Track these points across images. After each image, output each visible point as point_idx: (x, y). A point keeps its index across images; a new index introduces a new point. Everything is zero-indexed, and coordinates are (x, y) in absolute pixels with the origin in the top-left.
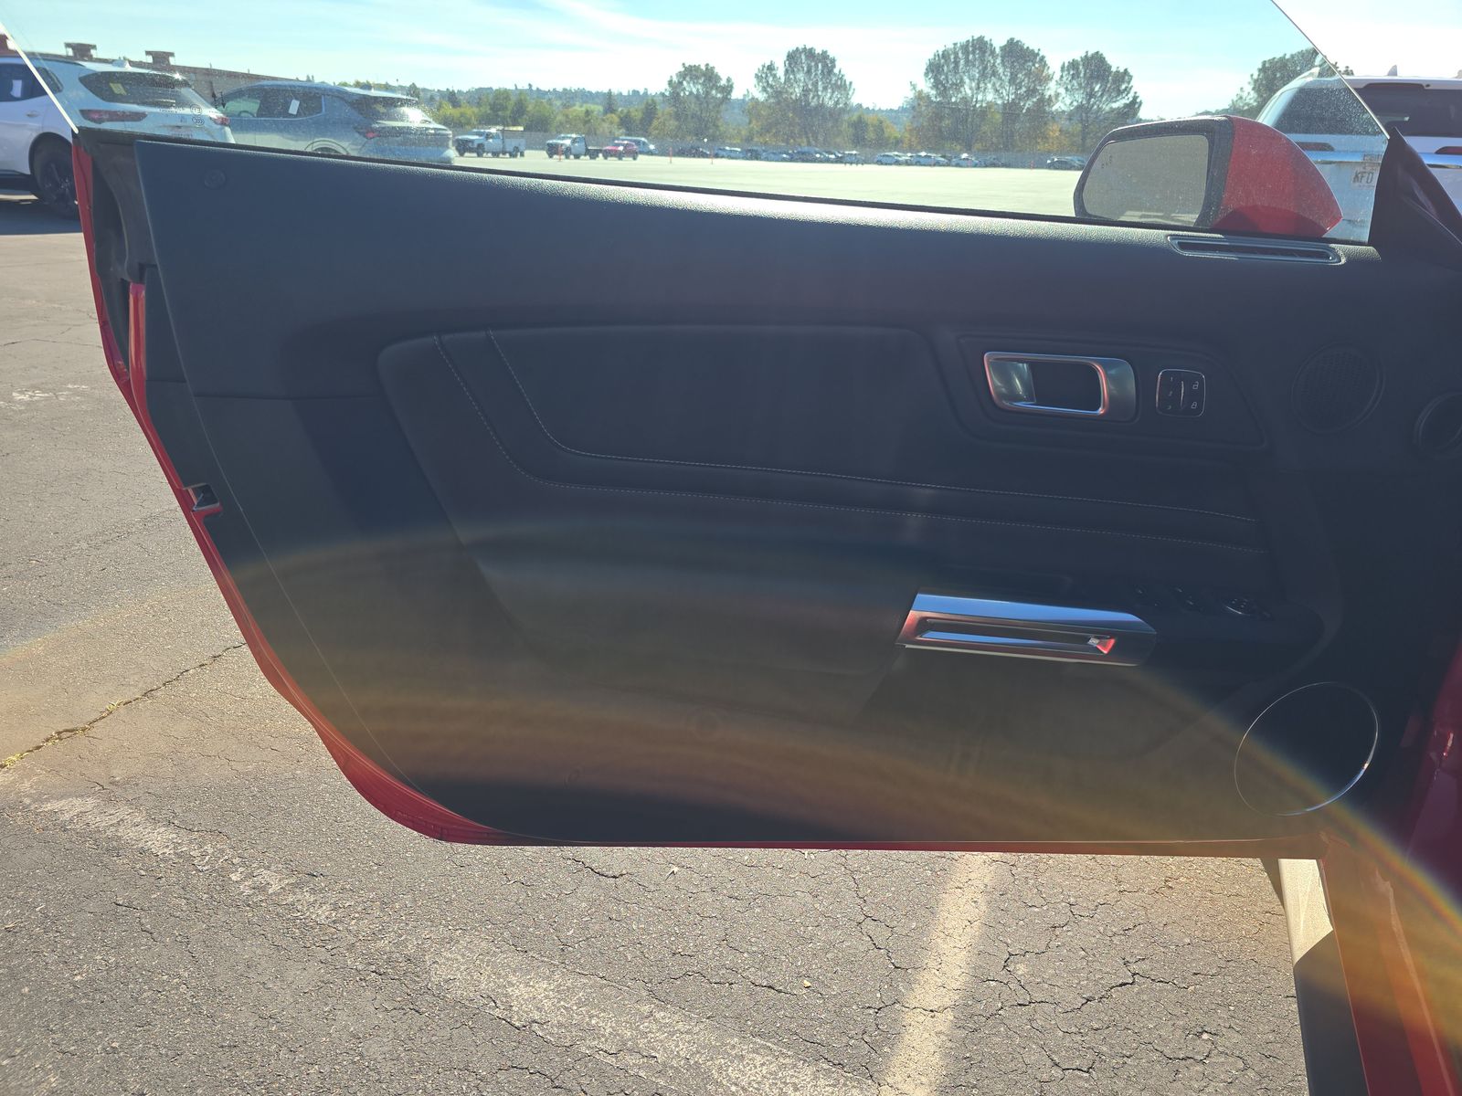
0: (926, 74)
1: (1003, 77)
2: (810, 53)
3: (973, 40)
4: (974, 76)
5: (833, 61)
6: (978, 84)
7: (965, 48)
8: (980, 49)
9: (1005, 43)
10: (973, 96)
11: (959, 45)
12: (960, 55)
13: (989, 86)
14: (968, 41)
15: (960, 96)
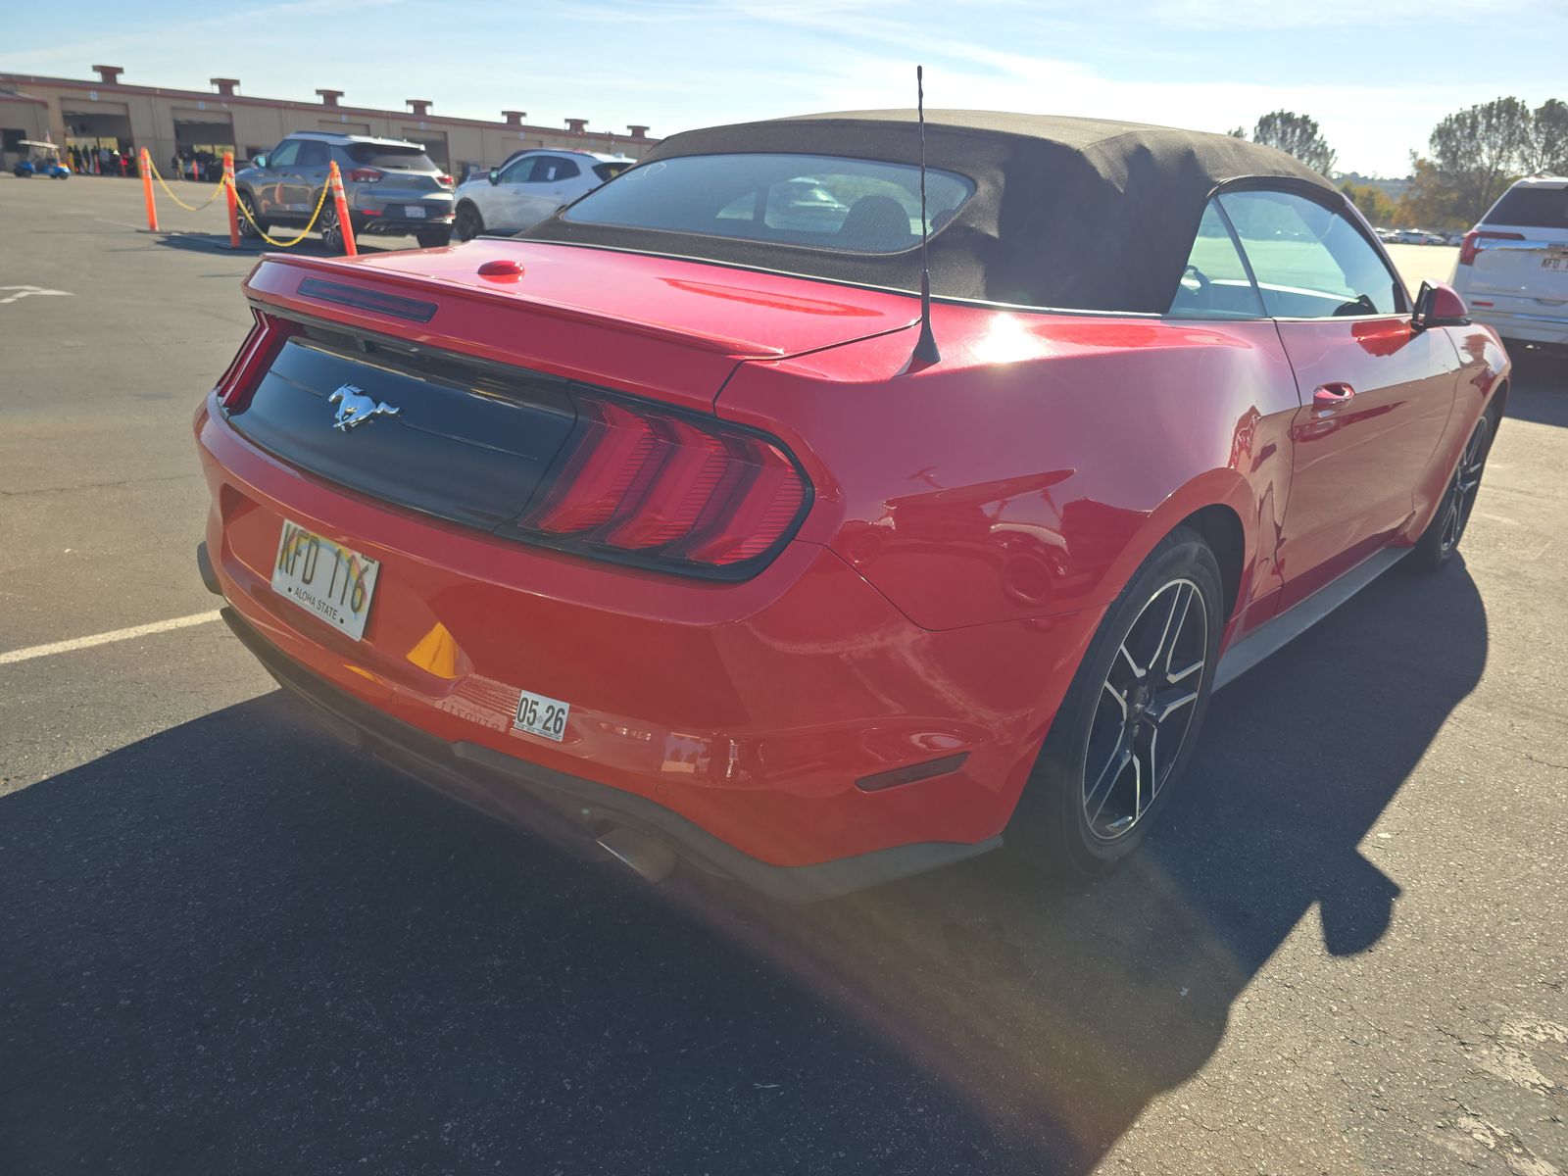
0: (1432, 141)
1: (1535, 145)
2: (1287, 119)
3: (1499, 102)
4: (1495, 144)
5: (1315, 127)
6: (1501, 151)
7: (1488, 111)
8: (1507, 112)
9: (1542, 105)
10: (1491, 166)
11: (1479, 108)
12: (1480, 118)
13: (1515, 154)
14: (1492, 104)
15: (1474, 166)
